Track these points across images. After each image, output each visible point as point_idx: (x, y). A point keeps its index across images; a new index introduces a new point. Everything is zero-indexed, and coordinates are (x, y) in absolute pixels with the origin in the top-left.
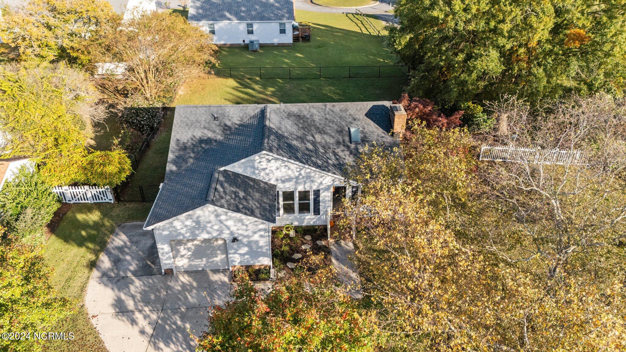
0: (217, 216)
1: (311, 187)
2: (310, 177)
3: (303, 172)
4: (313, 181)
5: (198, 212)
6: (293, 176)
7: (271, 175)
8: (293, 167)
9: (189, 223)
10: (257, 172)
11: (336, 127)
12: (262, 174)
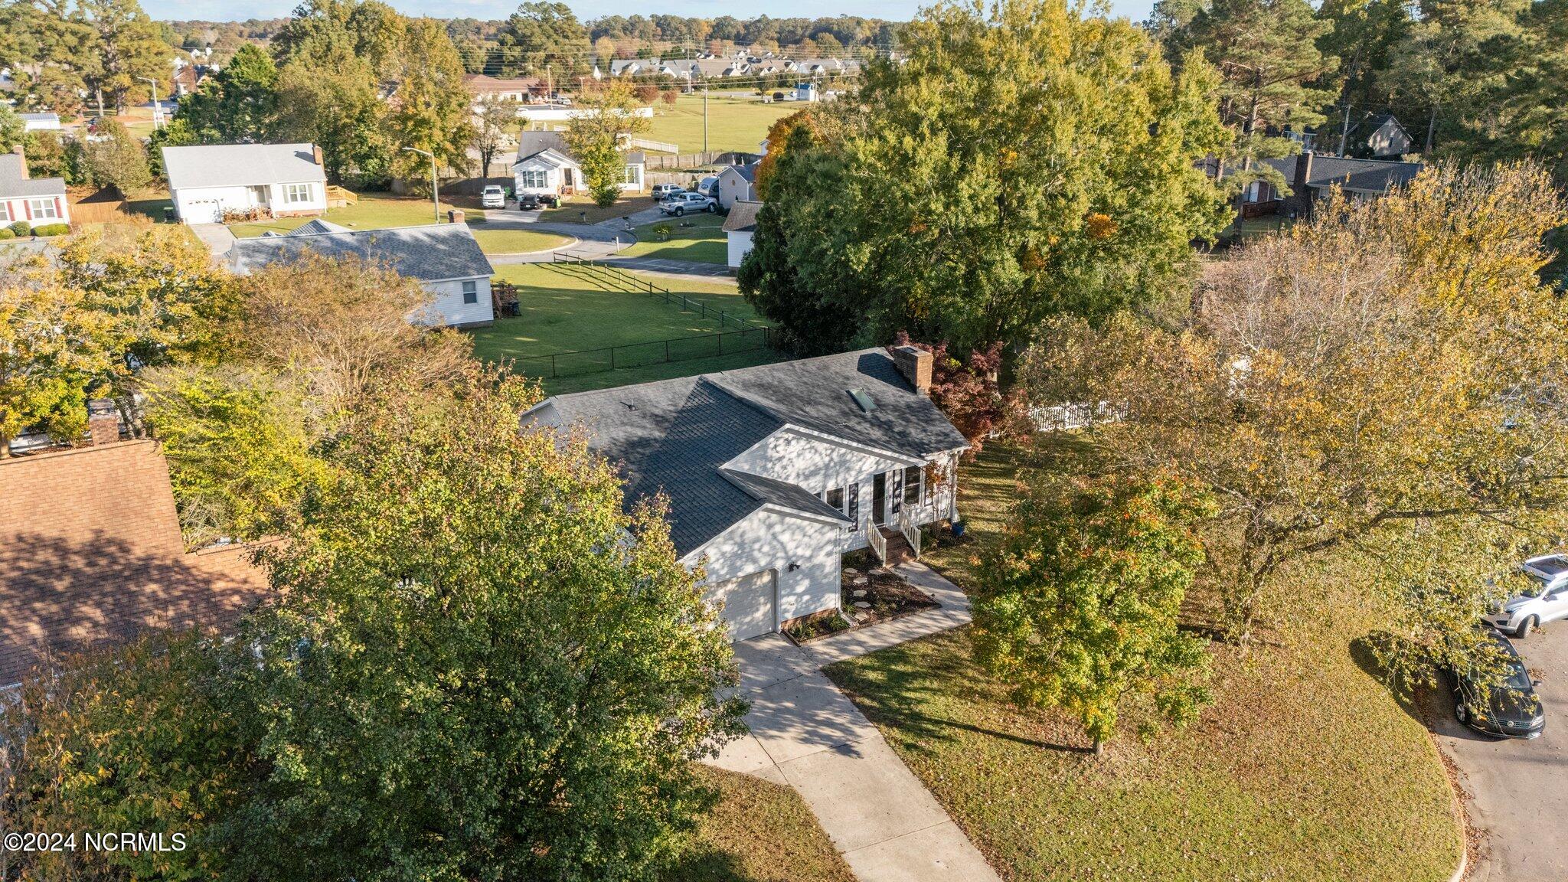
0: (770, 526)
1: (846, 480)
2: (845, 462)
3: (835, 455)
4: (848, 469)
5: (743, 525)
6: (821, 464)
7: (790, 468)
8: (822, 447)
9: (728, 548)
10: (770, 465)
11: (827, 393)
12: (777, 468)
